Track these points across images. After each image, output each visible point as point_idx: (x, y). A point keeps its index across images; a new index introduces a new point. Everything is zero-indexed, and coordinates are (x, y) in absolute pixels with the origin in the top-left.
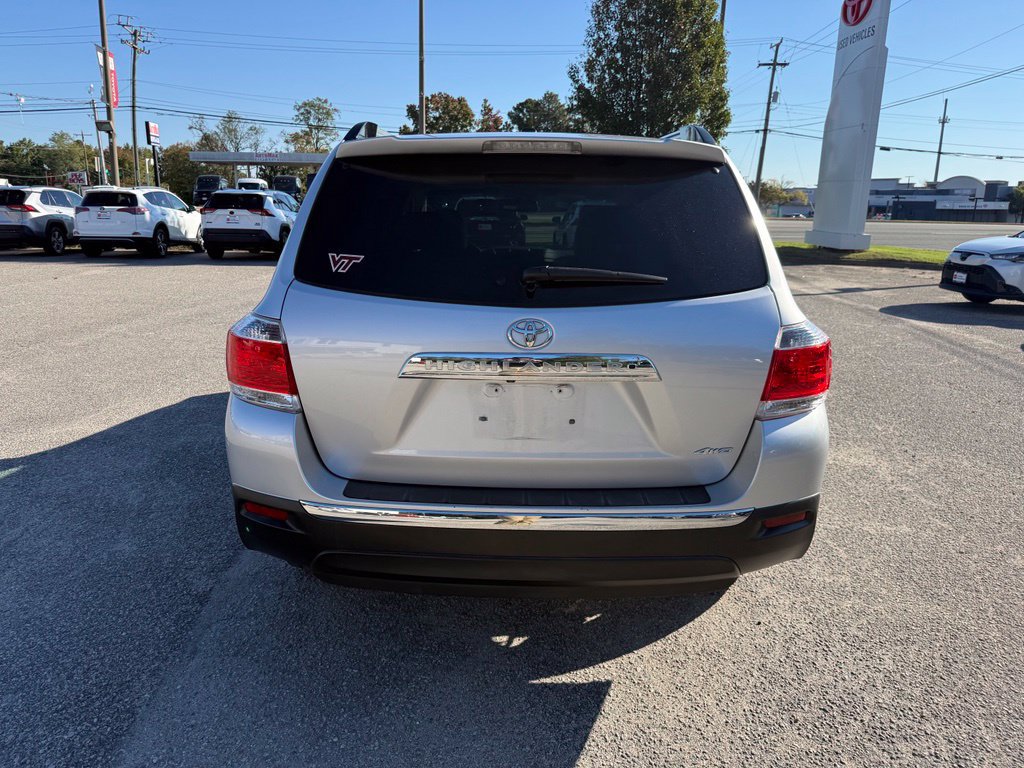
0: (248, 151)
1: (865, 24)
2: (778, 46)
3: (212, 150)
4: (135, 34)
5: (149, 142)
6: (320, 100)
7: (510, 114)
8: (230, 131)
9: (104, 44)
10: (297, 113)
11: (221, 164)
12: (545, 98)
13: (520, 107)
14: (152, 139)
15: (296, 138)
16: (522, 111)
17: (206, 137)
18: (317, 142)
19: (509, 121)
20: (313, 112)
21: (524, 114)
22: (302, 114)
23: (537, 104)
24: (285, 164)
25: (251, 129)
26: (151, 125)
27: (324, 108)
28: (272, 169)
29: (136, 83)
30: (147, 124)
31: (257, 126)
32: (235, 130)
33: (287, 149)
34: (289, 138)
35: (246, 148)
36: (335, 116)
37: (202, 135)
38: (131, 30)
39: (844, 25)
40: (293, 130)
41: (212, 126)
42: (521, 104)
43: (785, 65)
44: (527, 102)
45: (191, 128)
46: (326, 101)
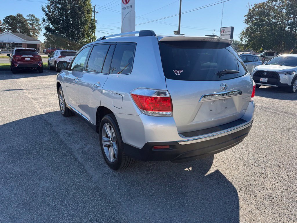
1: (129, 4)
2: (95, 6)
7: (4, 20)
12: (17, 15)
13: (8, 18)
16: (9, 19)
19: (4, 22)
21: (9, 20)
23: (15, 17)
39: (123, 4)
42: (8, 17)
43: (97, 12)
44: (10, 16)
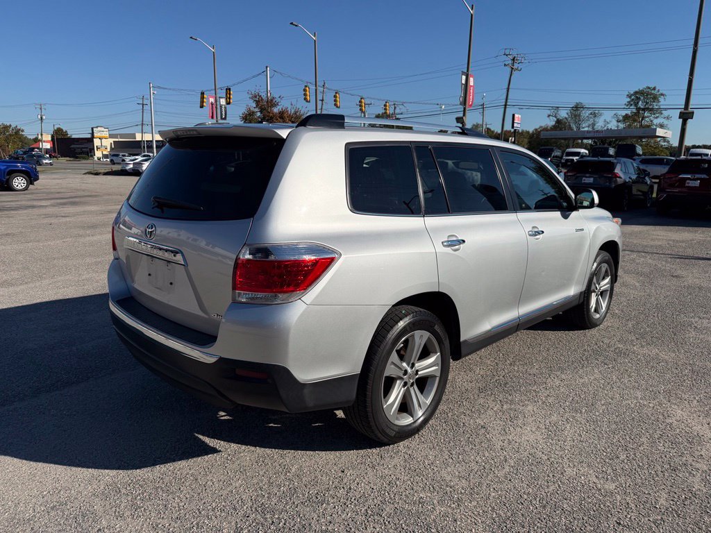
0: (586, 129)
3: (561, 130)
4: (513, 59)
5: (513, 127)
6: (649, 88)
8: (575, 116)
9: (468, 70)
10: (629, 100)
11: (565, 139)
14: (515, 125)
15: (626, 117)
17: (558, 121)
18: (642, 120)
20: (642, 98)
22: (633, 100)
24: (612, 138)
25: (591, 114)
26: (516, 116)
27: (652, 94)
28: (602, 141)
29: (510, 90)
30: (514, 115)
31: (597, 112)
32: (579, 115)
33: (618, 127)
34: (621, 118)
35: (585, 128)
36: (661, 99)
37: (556, 120)
38: (511, 57)
40: (624, 113)
41: (563, 114)
45: (549, 116)
46: (654, 89)
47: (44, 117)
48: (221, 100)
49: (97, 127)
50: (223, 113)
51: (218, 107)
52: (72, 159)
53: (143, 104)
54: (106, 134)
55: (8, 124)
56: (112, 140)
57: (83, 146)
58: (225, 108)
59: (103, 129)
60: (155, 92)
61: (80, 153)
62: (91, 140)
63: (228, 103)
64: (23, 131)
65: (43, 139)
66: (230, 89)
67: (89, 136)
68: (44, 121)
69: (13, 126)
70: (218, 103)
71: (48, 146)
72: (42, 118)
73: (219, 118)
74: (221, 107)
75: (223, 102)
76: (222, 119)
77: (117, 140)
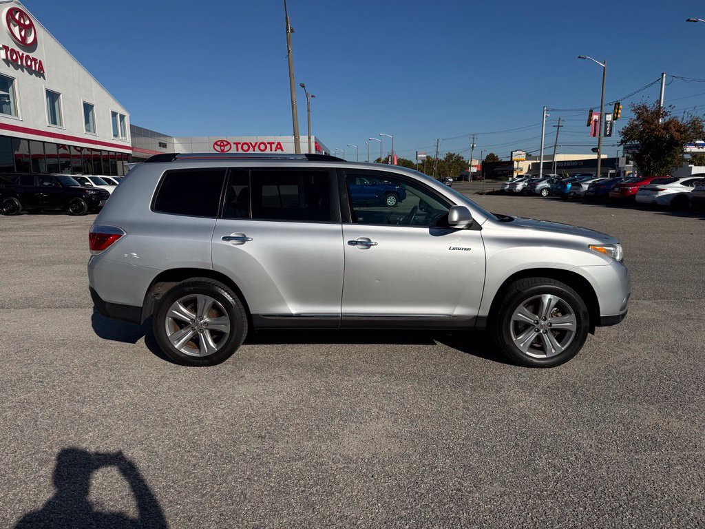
47: (475, 146)
48: (607, 116)
49: (516, 151)
50: (608, 129)
51: (603, 124)
52: (490, 180)
53: (559, 126)
54: (524, 156)
55: (453, 153)
56: (530, 162)
57: (504, 169)
58: (611, 124)
59: (521, 152)
60: (549, 115)
61: (500, 175)
62: (511, 163)
63: (615, 118)
64: (462, 158)
65: (472, 164)
66: (619, 104)
67: (509, 159)
68: (475, 149)
69: (456, 154)
70: (603, 120)
71: (474, 170)
72: (473, 146)
73: (602, 135)
74: (606, 123)
75: (609, 118)
76: (606, 135)
77: (536, 162)
